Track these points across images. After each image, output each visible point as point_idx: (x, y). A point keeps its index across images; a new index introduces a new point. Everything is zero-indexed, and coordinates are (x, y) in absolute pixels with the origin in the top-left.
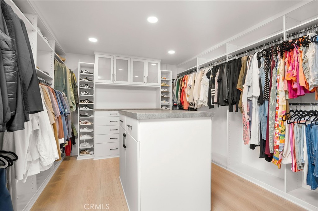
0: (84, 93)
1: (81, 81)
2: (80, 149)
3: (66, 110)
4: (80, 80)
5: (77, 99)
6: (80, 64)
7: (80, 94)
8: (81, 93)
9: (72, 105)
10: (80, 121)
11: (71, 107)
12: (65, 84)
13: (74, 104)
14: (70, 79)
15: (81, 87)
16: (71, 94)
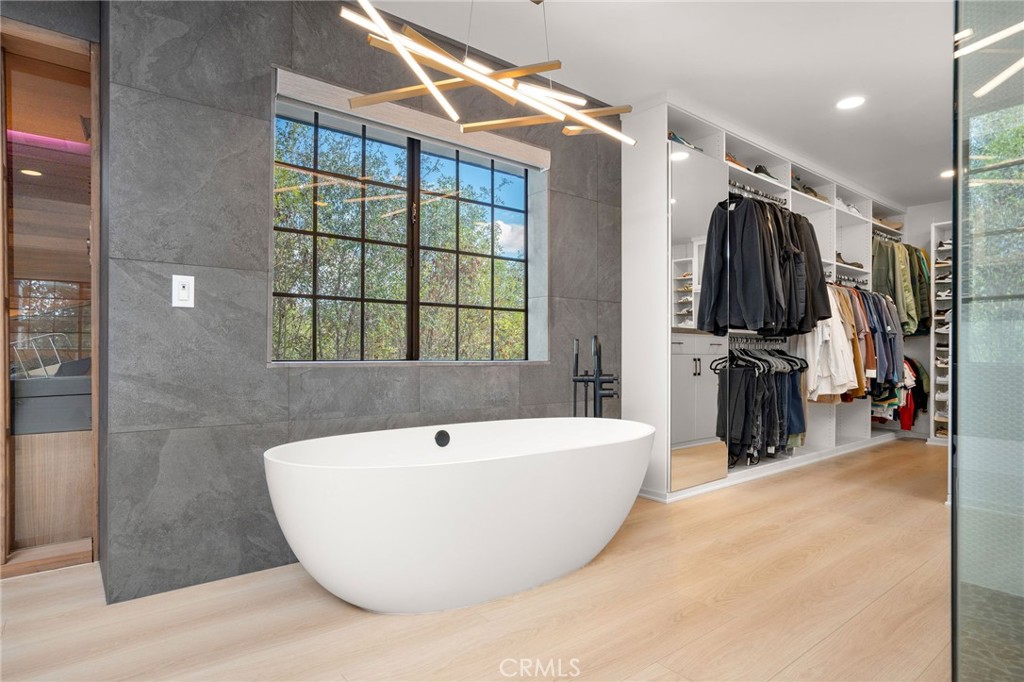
0: (946, 293)
1: (938, 266)
2: (936, 422)
3: (889, 328)
4: (937, 263)
5: (927, 308)
6: (937, 227)
7: (937, 296)
8: (939, 293)
9: (905, 319)
10: (937, 359)
11: (903, 325)
12: (892, 278)
13: (912, 318)
14: (903, 267)
15: (940, 279)
16: (907, 297)
